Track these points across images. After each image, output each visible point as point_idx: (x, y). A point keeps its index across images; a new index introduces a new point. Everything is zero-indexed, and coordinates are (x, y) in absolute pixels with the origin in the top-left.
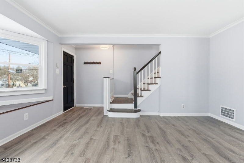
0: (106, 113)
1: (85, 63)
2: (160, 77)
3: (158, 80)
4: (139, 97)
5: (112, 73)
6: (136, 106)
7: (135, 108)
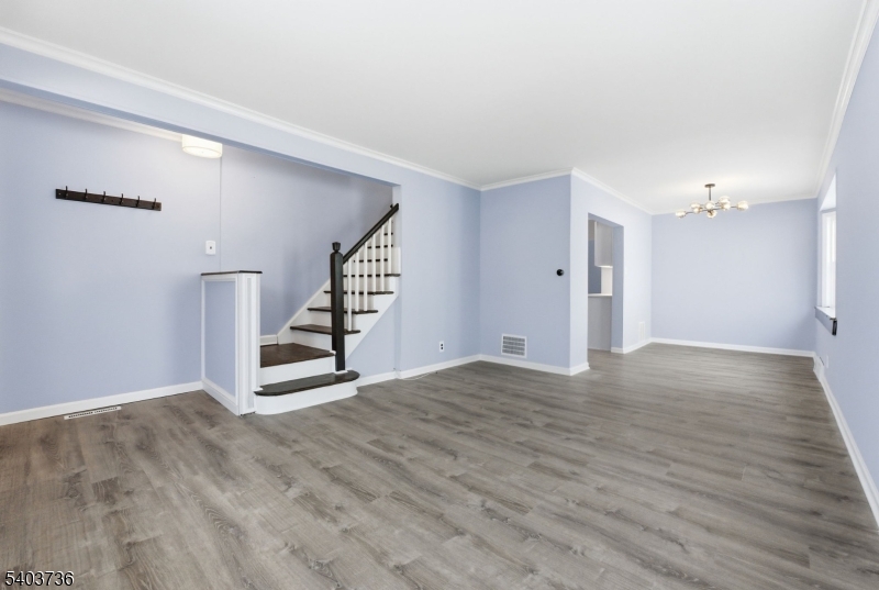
0: (250, 404)
1: (63, 194)
2: (398, 275)
3: (393, 283)
4: (349, 333)
5: (213, 252)
6: (340, 364)
7: (338, 369)
